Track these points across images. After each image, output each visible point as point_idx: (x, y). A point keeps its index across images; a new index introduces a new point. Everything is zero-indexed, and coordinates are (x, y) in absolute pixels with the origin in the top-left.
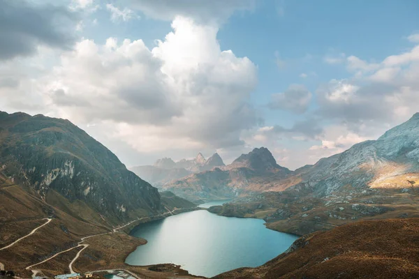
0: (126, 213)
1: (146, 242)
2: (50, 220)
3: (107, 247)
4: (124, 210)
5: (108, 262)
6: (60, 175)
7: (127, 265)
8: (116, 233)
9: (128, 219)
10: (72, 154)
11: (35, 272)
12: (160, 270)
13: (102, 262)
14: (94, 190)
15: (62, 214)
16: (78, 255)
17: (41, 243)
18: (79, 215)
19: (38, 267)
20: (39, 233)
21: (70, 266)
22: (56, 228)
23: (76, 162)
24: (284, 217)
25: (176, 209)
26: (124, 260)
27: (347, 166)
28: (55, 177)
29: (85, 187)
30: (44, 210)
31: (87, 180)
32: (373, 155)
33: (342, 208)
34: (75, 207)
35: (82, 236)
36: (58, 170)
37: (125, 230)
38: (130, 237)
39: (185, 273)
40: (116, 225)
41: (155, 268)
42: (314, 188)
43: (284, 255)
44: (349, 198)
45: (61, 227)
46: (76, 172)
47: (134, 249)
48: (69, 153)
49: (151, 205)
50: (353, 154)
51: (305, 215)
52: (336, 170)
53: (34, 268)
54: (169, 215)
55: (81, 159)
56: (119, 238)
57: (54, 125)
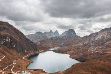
0: (27, 52)
1: (33, 62)
2: (4, 56)
3: (21, 63)
4: (26, 51)
5: (22, 69)
6: (6, 41)
7: (27, 69)
8: (24, 59)
9: (27, 54)
10: (9, 34)
11: (3, 72)
12: (37, 71)
13: (20, 68)
14: (17, 46)
15: (7, 53)
16: (13, 67)
17: (3, 64)
18: (12, 53)
19: (3, 71)
20: (2, 61)
21: (12, 70)
22: (7, 59)
23: (11, 37)
24: (76, 54)
25: (42, 50)
26: (26, 68)
27: (98, 38)
28: (4, 42)
29: (14, 45)
30: (2, 52)
31: (14, 43)
32: (106, 34)
33: (92, 53)
34: (11, 51)
35: (14, 60)
36: (5, 39)
37: (26, 58)
38: (28, 60)
39: (44, 72)
40: (24, 56)
41: (35, 70)
42: (87, 44)
43: (69, 69)
44: (95, 49)
45: (8, 58)
46: (11, 40)
47: (29, 64)
48: (8, 34)
49: (34, 49)
50: (100, 34)
51: (81, 54)
52: (94, 39)
53: (2, 71)
54: (40, 52)
55: (12, 36)
56: (25, 61)
57: (3, 24)
